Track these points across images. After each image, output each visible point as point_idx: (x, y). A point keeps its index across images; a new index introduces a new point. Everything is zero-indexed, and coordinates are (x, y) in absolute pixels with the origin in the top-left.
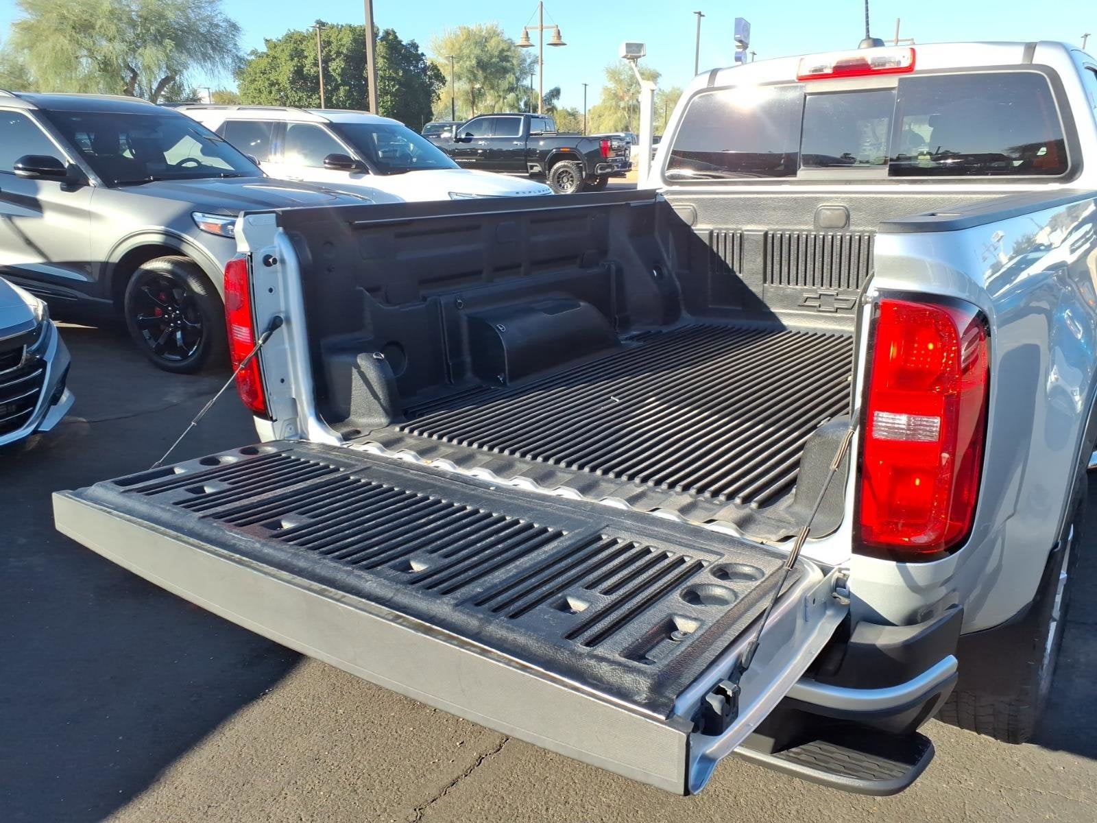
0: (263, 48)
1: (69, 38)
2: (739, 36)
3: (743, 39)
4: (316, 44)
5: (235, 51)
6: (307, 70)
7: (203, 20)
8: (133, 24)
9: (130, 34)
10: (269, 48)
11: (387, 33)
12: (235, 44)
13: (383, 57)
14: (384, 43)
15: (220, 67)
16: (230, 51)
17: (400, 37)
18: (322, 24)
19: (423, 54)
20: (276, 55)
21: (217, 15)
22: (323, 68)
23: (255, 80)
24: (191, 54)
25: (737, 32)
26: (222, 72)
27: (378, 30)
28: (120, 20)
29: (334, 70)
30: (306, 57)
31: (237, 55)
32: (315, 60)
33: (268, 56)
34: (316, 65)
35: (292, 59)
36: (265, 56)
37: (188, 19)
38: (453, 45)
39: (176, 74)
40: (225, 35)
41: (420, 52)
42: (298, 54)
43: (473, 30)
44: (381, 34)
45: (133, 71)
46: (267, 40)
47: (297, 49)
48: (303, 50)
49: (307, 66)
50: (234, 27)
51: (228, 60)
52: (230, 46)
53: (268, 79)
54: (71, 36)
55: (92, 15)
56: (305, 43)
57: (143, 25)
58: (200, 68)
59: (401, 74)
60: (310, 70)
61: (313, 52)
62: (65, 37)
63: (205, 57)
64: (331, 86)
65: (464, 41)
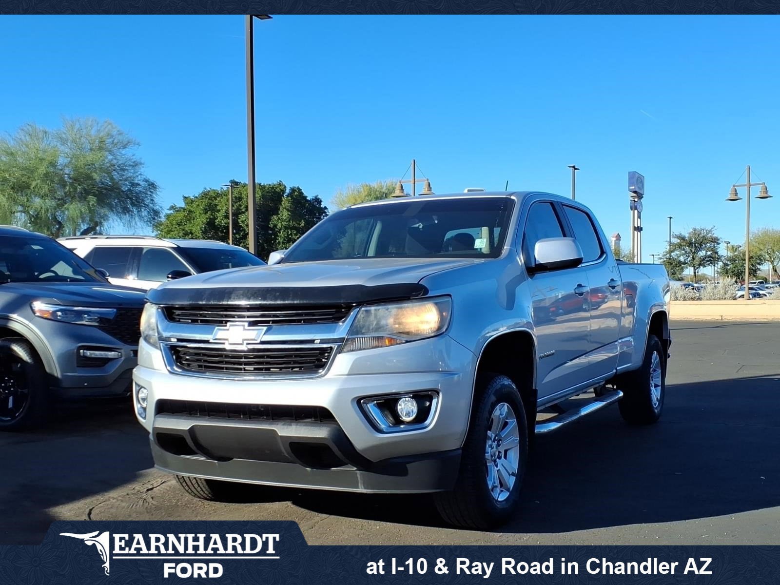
0: (181, 204)
1: (7, 196)
2: (633, 187)
3: (637, 190)
4: (228, 200)
5: (151, 205)
6: (219, 222)
7: (126, 180)
8: (63, 184)
9: (60, 193)
10: (187, 204)
11: (293, 190)
12: (152, 200)
13: (288, 210)
14: (290, 198)
15: (137, 219)
16: (148, 205)
17: (305, 194)
18: (235, 184)
19: (325, 208)
20: (192, 209)
21: (137, 176)
22: (233, 220)
23: (171, 231)
24: (111, 208)
25: (630, 184)
26: (138, 223)
27: (285, 187)
28: (52, 181)
29: (243, 222)
30: (219, 211)
31: (153, 210)
32: (227, 213)
33: (184, 209)
34: (227, 217)
35: (206, 213)
36: (182, 210)
37: (112, 179)
38: (356, 200)
39: (97, 226)
40: (143, 192)
41: (323, 206)
42: (211, 208)
43: (374, 188)
44: (288, 191)
45: (59, 223)
46: (185, 197)
47: (211, 204)
48: (216, 205)
49: (218, 218)
50: (152, 186)
51: (144, 213)
52: (147, 202)
53: (183, 230)
54: (8, 195)
55: (29, 178)
56: (218, 199)
57: (72, 185)
58: (119, 220)
59: (302, 225)
60: (221, 222)
61: (225, 207)
62: (4, 195)
63: (126, 210)
64: (239, 235)
65: (365, 196)
